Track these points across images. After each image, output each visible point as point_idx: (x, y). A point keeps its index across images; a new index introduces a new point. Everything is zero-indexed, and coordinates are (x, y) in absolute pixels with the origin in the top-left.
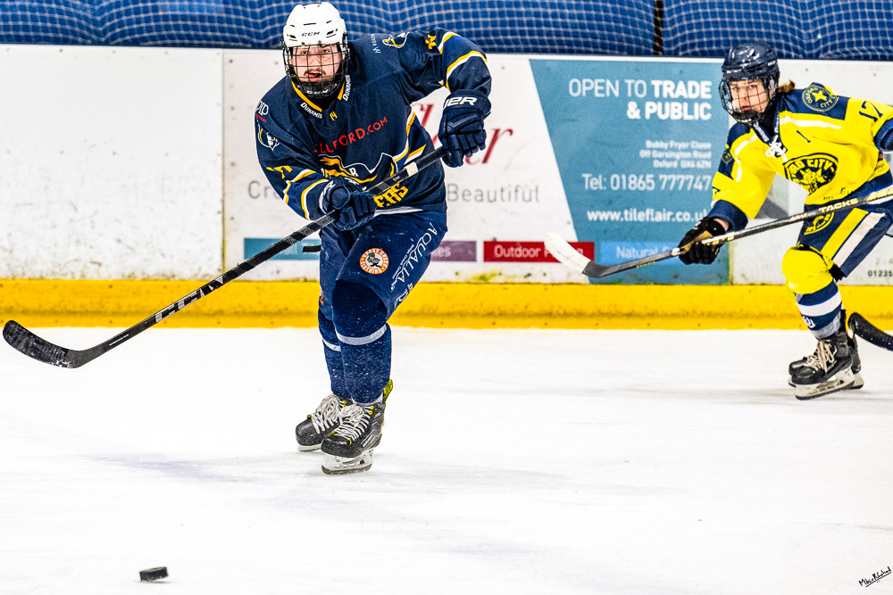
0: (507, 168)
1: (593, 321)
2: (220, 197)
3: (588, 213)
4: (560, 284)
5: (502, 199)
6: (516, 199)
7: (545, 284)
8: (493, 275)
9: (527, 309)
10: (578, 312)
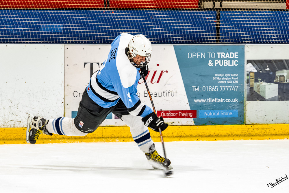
0: (166, 84)
1: (196, 138)
2: (63, 97)
3: (194, 100)
4: (185, 125)
5: (164, 96)
6: (169, 96)
7: (179, 126)
9: (173, 135)
10: (190, 135)
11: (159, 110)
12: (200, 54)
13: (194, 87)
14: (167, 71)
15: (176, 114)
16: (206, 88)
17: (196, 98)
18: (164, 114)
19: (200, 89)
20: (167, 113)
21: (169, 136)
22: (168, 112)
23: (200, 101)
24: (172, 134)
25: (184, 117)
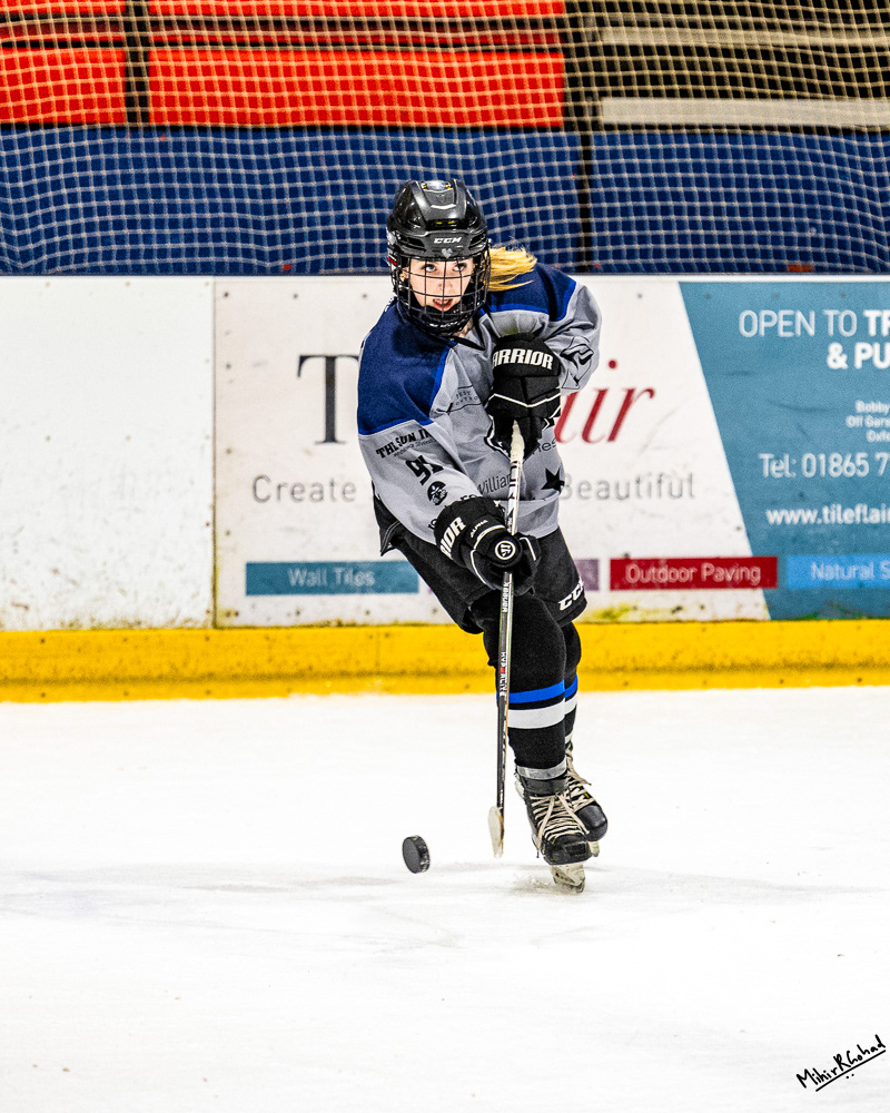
0: (646, 447)
1: (776, 677)
2: (210, 500)
3: (769, 513)
4: (727, 621)
5: (639, 495)
6: (660, 495)
7: (703, 622)
8: (625, 610)
9: (677, 661)
10: (753, 665)
11: (619, 555)
12: (792, 318)
13: (766, 457)
14: (651, 392)
15: (690, 573)
16: (818, 462)
17: (775, 505)
18: (639, 573)
19: (792, 468)
20: (653, 570)
21: (660, 664)
22: (655, 563)
23: (792, 517)
24: (674, 658)
25: (723, 585)
